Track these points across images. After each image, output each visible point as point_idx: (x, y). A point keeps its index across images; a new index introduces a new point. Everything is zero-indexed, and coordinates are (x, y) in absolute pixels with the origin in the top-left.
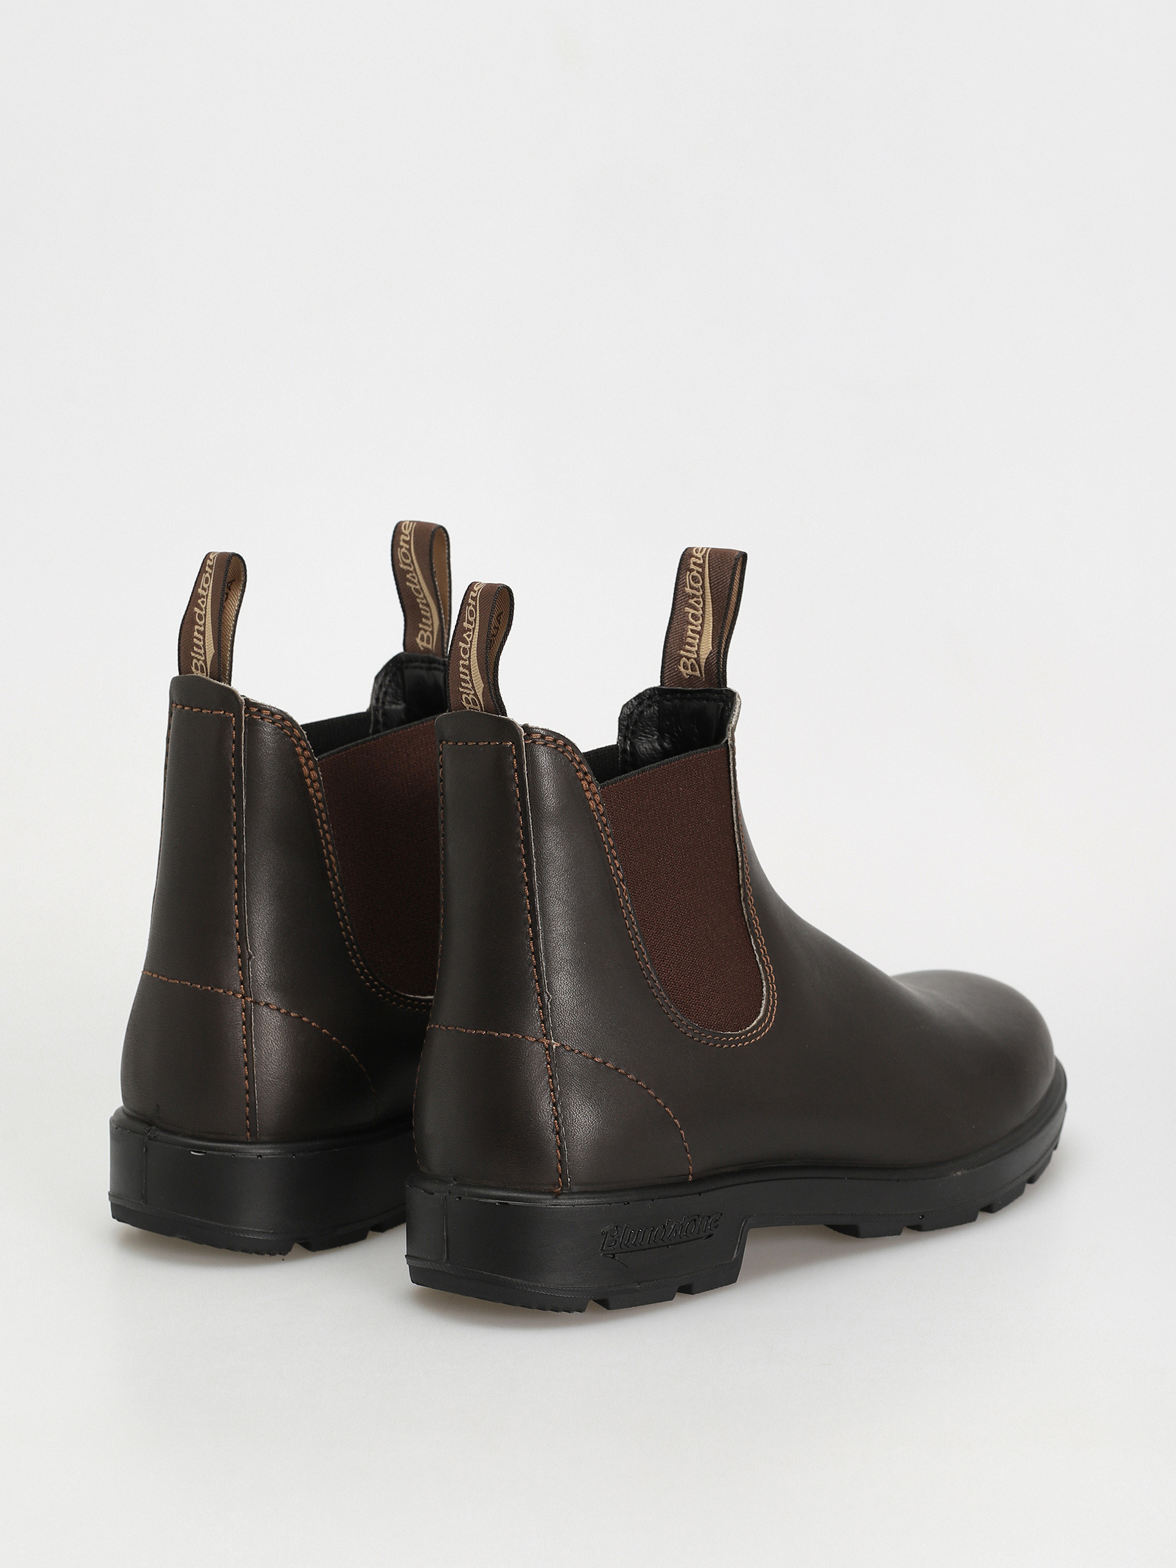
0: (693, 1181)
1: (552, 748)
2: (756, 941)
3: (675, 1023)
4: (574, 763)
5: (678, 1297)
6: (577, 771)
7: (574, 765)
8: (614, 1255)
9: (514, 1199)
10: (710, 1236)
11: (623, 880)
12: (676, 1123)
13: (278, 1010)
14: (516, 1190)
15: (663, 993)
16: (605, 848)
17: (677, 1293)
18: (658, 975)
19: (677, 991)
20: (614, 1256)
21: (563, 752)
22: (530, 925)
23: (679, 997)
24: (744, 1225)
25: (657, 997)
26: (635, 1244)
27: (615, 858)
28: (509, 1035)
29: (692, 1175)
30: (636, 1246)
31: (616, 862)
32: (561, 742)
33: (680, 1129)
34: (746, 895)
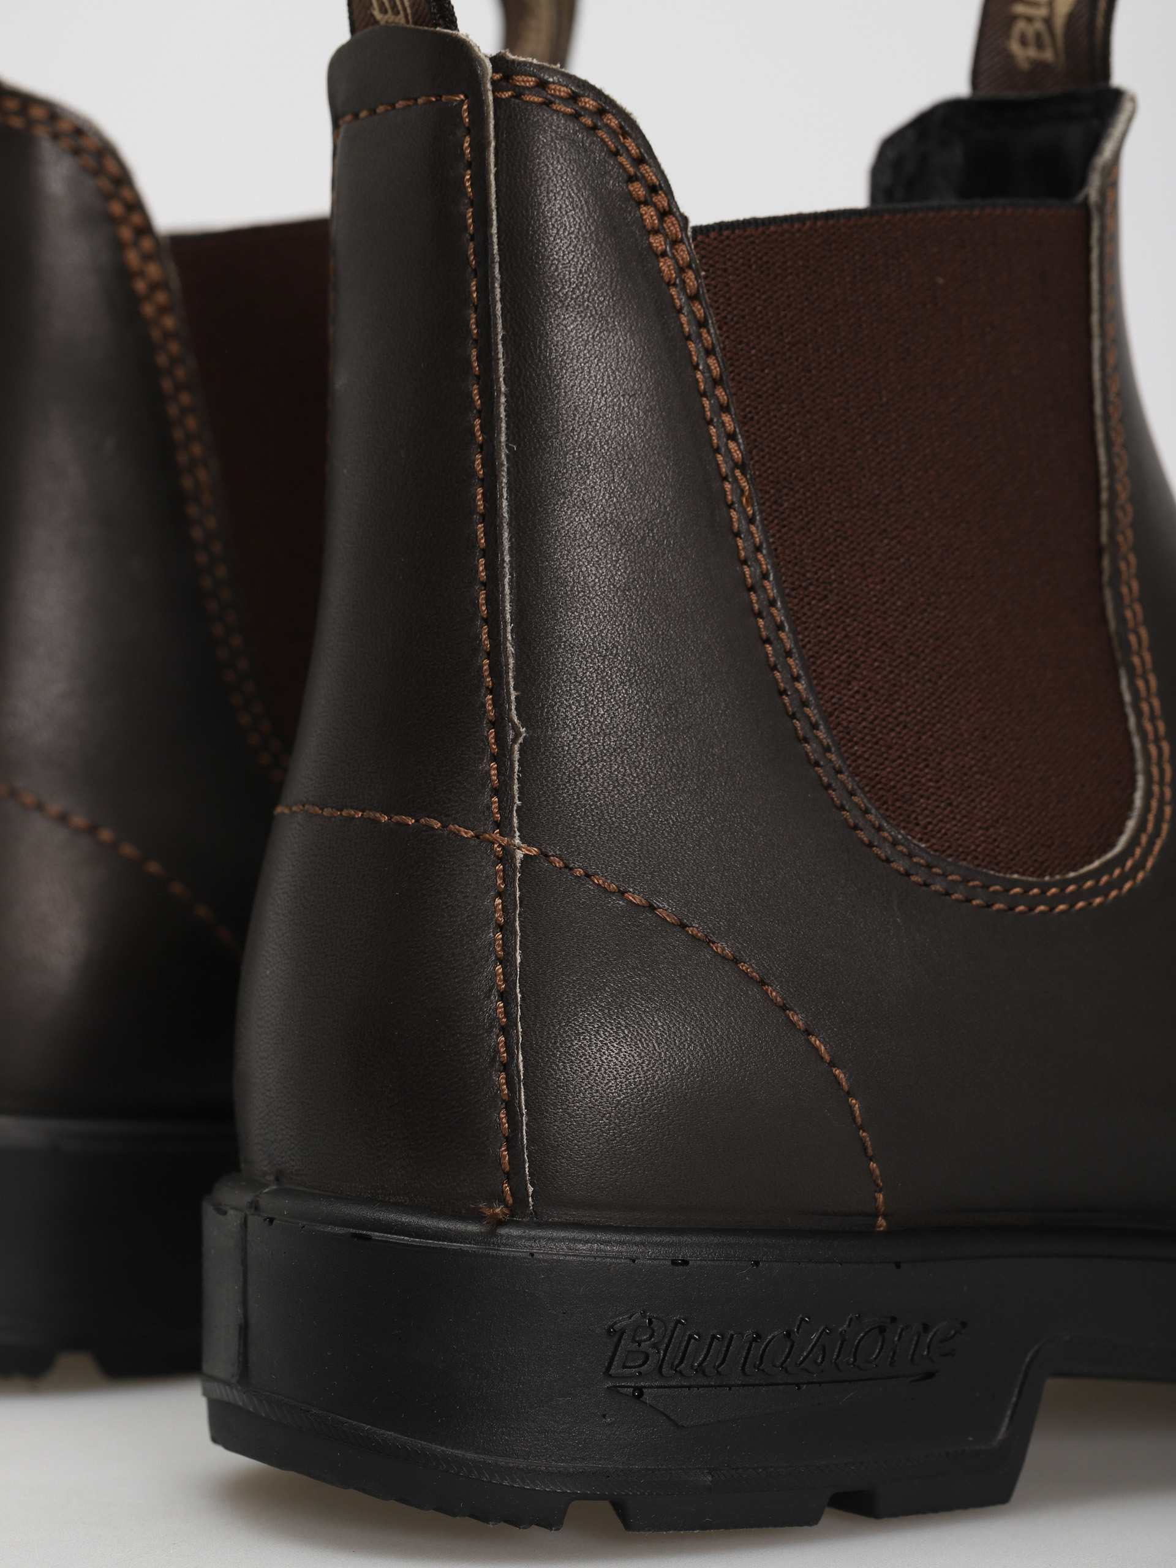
0: (888, 1233)
1: (565, 114)
2: (1132, 685)
3: (861, 834)
4: (622, 159)
5: (829, 1518)
6: (631, 179)
7: (621, 165)
8: (640, 1390)
9: (388, 1228)
10: (930, 1375)
11: (742, 467)
12: (835, 1076)
13: (63, 818)
14: (398, 1207)
15: (833, 757)
16: (697, 381)
17: (828, 1510)
18: (831, 715)
19: (880, 760)
20: (641, 1394)
21: (595, 128)
22: (483, 550)
23: (884, 773)
24: (1032, 1361)
25: (817, 764)
26: (701, 1370)
27: (725, 409)
28: (411, 822)
29: (885, 1216)
30: (704, 1373)
31: (726, 418)
32: (590, 103)
33: (848, 1093)
34: (1116, 572)
